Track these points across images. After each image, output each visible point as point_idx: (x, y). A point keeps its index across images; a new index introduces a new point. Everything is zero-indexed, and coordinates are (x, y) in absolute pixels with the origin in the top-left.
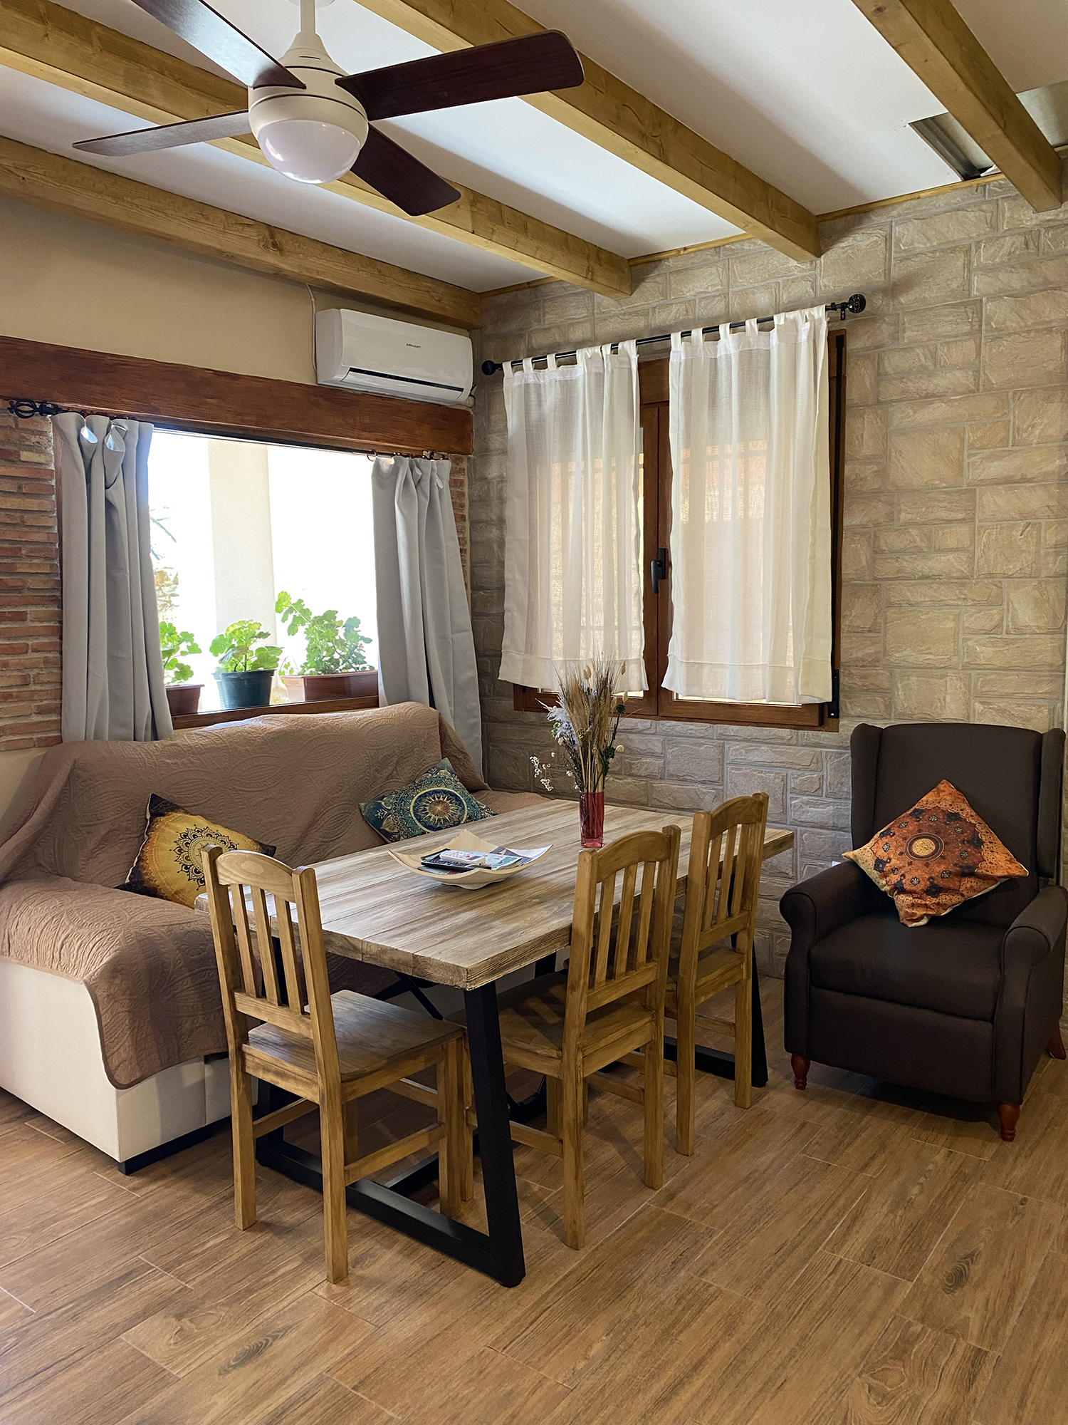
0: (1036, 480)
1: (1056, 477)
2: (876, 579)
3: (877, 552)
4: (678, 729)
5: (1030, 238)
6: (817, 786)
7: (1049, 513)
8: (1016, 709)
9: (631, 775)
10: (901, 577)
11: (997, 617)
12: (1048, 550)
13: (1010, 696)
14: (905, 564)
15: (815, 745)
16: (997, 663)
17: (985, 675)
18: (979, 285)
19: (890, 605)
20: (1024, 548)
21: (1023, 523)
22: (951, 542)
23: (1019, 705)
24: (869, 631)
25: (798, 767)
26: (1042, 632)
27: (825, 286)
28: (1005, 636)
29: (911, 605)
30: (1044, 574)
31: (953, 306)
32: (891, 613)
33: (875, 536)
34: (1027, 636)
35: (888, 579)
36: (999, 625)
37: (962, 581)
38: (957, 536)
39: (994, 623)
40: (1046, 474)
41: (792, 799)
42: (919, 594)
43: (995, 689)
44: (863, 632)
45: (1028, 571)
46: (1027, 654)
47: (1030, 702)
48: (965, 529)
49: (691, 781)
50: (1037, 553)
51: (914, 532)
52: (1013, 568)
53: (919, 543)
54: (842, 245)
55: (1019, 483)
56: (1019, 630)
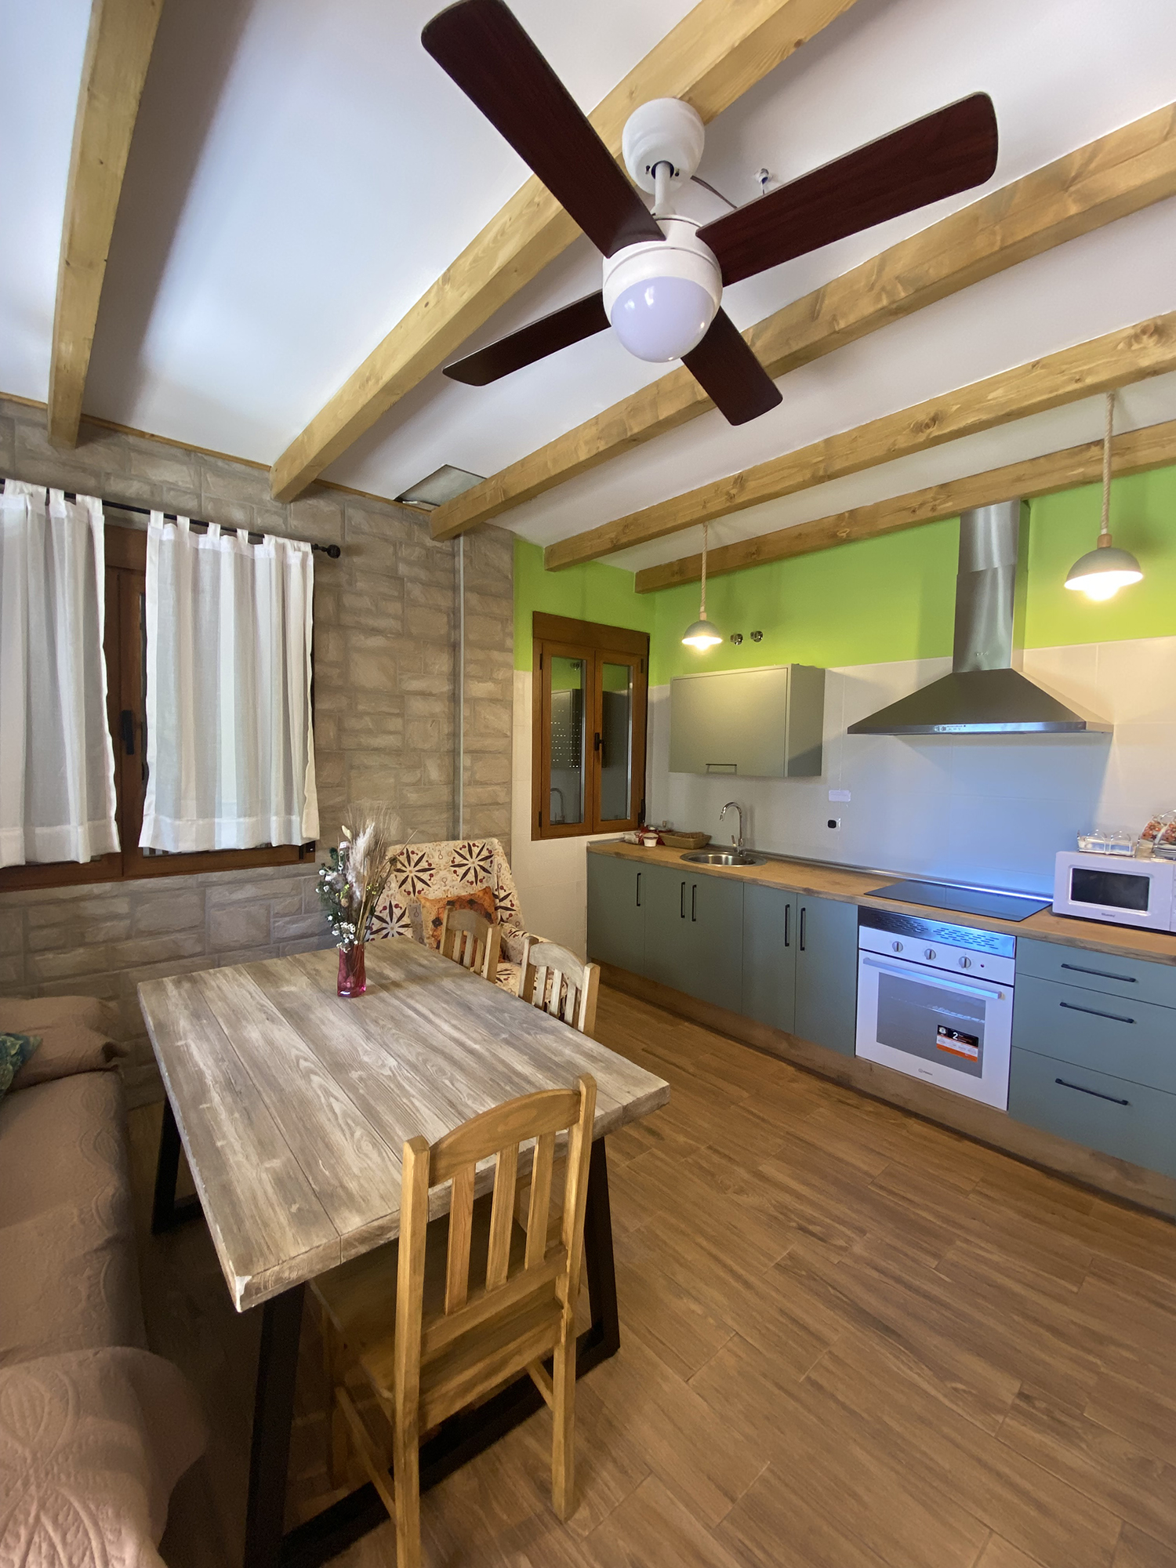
0: (437, 695)
1: (447, 695)
2: (340, 749)
3: (341, 730)
4: (149, 886)
6: (296, 907)
7: (444, 715)
10: (362, 748)
11: (419, 775)
12: (444, 736)
13: (427, 822)
14: (361, 740)
15: (295, 875)
16: (419, 803)
17: (414, 811)
18: (403, 569)
19: (352, 767)
20: (431, 734)
21: (431, 720)
22: (391, 728)
24: (337, 786)
26: (442, 783)
28: (422, 786)
29: (366, 768)
30: (446, 751)
31: (385, 575)
32: (354, 773)
33: (339, 719)
34: (435, 786)
35: (351, 750)
36: (420, 780)
37: (397, 752)
38: (395, 724)
39: (417, 779)
40: (442, 693)
41: (275, 922)
42: (373, 761)
44: (332, 787)
45: (434, 748)
46: (435, 796)
47: (437, 825)
48: (399, 721)
49: (167, 932)
50: (439, 738)
51: (367, 719)
52: (427, 746)
53: (371, 727)
54: (308, 502)
55: (430, 696)
56: (431, 783)
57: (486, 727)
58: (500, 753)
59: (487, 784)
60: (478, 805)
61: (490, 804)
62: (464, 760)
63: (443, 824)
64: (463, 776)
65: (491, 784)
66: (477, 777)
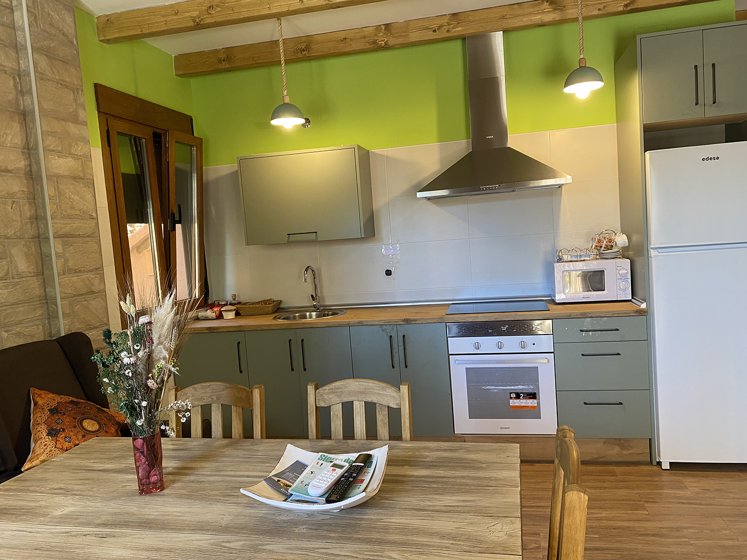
0: (13, 172)
1: (23, 172)
7: (23, 195)
8: (26, 330)
11: (5, 267)
12: (27, 221)
13: (20, 322)
17: (6, 310)
20: (14, 218)
21: (10, 201)
23: (27, 327)
26: (32, 275)
28: (12, 280)
34: (24, 279)
36: (8, 273)
39: (5, 272)
40: (18, 169)
43: (12, 319)
45: (18, 234)
47: (32, 324)
52: (10, 232)
56: (20, 276)
57: (72, 208)
58: (88, 236)
59: (80, 271)
60: (75, 296)
61: (86, 294)
62: (55, 247)
63: (38, 322)
64: (56, 265)
65: (84, 271)
66: (71, 264)
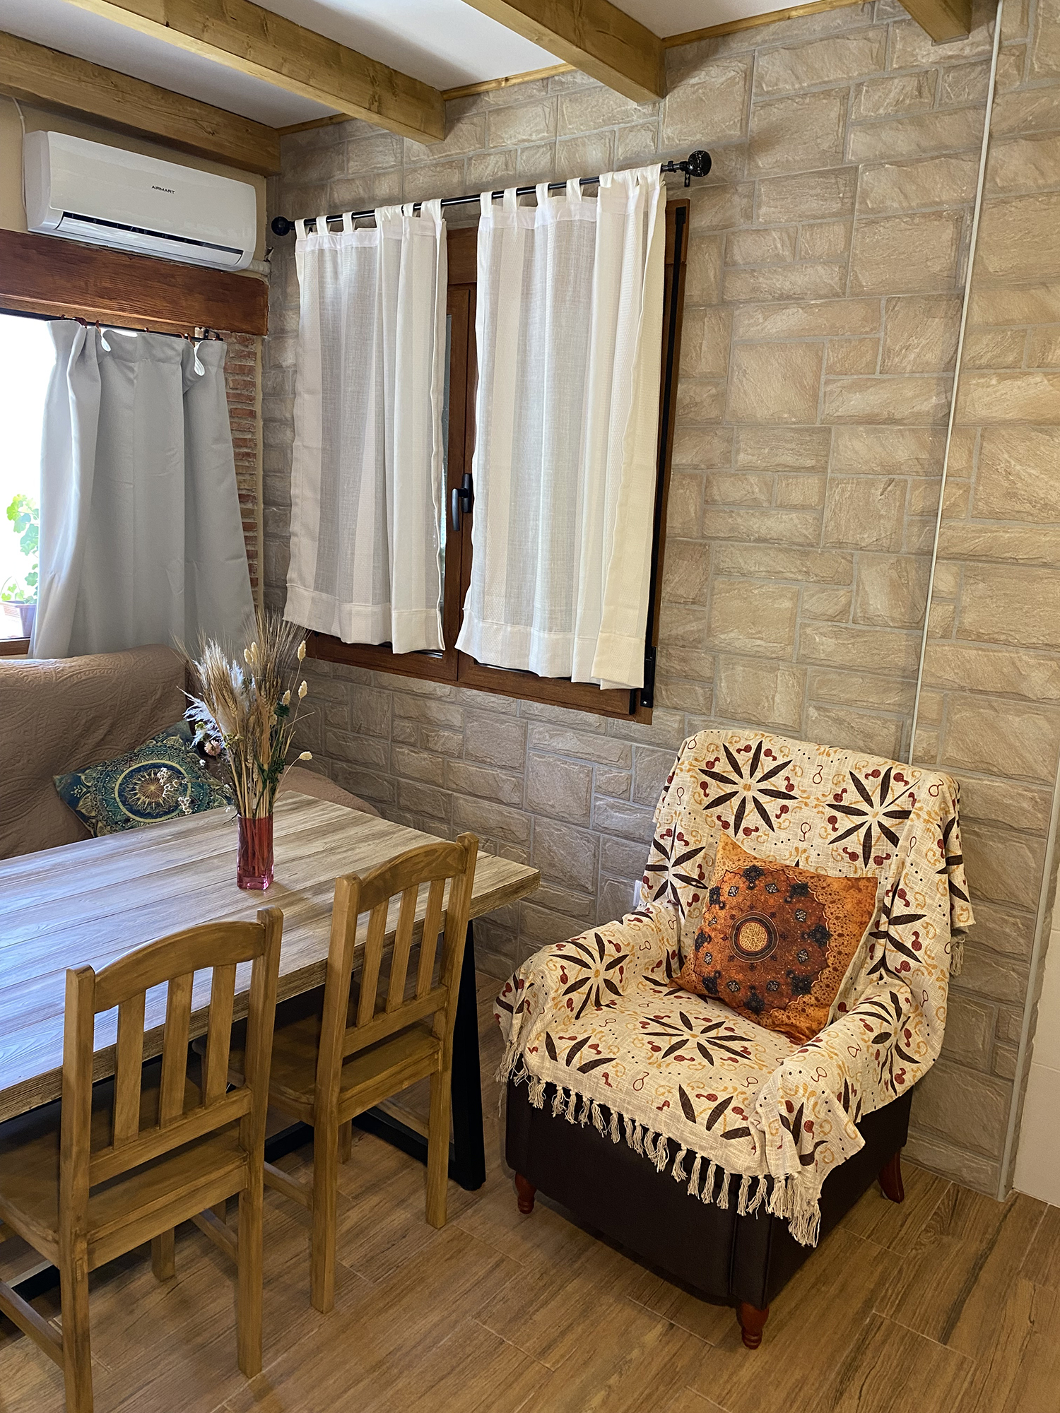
0: (905, 422)
1: (931, 420)
2: (704, 537)
3: (708, 502)
4: (479, 699)
5: (925, 79)
6: (624, 787)
7: (918, 468)
8: (857, 720)
9: (427, 749)
10: (734, 537)
11: (843, 600)
12: (914, 518)
13: (850, 703)
14: (739, 520)
15: (625, 737)
16: (838, 660)
17: (826, 673)
18: (858, 144)
19: (719, 572)
20: (883, 512)
21: (885, 479)
22: (796, 497)
23: (862, 717)
24: (693, 603)
25: (605, 761)
26: (896, 625)
27: (668, 138)
28: (850, 625)
29: (743, 575)
30: (904, 549)
31: (822, 174)
32: (720, 583)
33: (708, 481)
34: (878, 628)
35: (717, 538)
36: (845, 611)
37: (804, 549)
38: (804, 489)
39: (839, 607)
40: (918, 414)
41: (597, 799)
42: (755, 561)
43: (834, 692)
44: (685, 603)
45: (885, 543)
46: (875, 651)
47: (874, 714)
48: (814, 481)
49: (491, 765)
50: (899, 520)
51: (753, 479)
52: (867, 538)
53: (757, 495)
54: (693, 81)
55: (885, 424)
56: (869, 620)
57: (1011, 495)
58: (1045, 565)
59: (996, 641)
60: (962, 689)
61: (1001, 694)
62: (942, 578)
63: (889, 716)
64: (934, 616)
66: (968, 619)
